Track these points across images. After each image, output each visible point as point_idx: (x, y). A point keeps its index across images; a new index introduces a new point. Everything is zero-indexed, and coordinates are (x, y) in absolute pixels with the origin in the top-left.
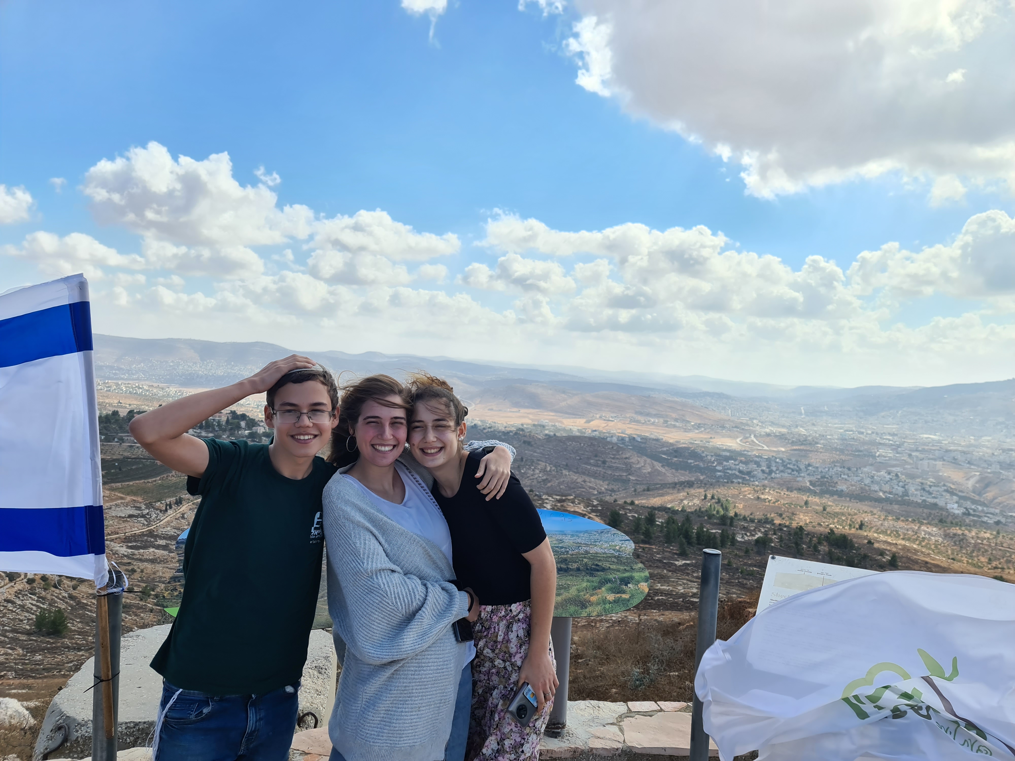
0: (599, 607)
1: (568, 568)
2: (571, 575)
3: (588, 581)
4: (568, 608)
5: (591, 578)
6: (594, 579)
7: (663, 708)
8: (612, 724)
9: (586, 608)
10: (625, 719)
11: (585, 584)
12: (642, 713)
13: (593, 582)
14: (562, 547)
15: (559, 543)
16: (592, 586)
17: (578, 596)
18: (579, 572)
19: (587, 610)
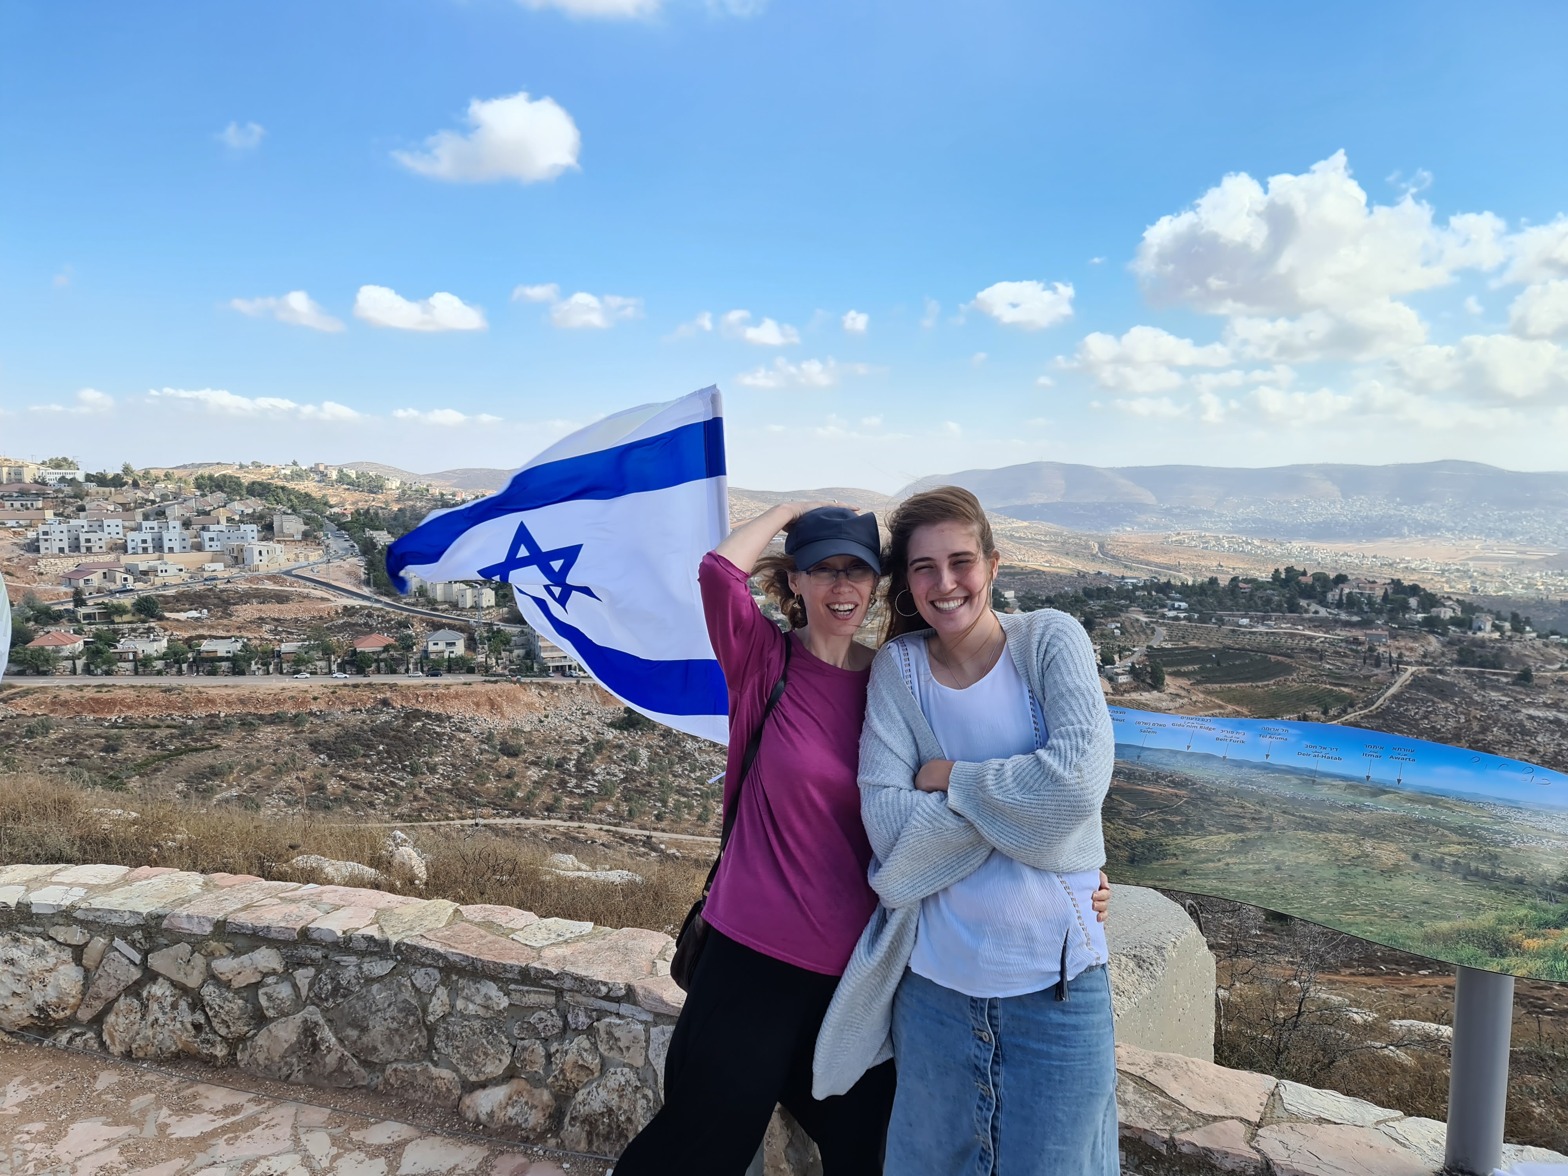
0: (1539, 963)
1: (1494, 873)
2: (1497, 888)
3: (1534, 907)
4: (1459, 947)
5: (1544, 902)
6: (1553, 906)
9: (1503, 956)
11: (1521, 912)
13: (1545, 911)
14: (1498, 832)
15: (1496, 823)
16: (1541, 918)
17: (1494, 931)
18: (1520, 886)
19: (1506, 962)
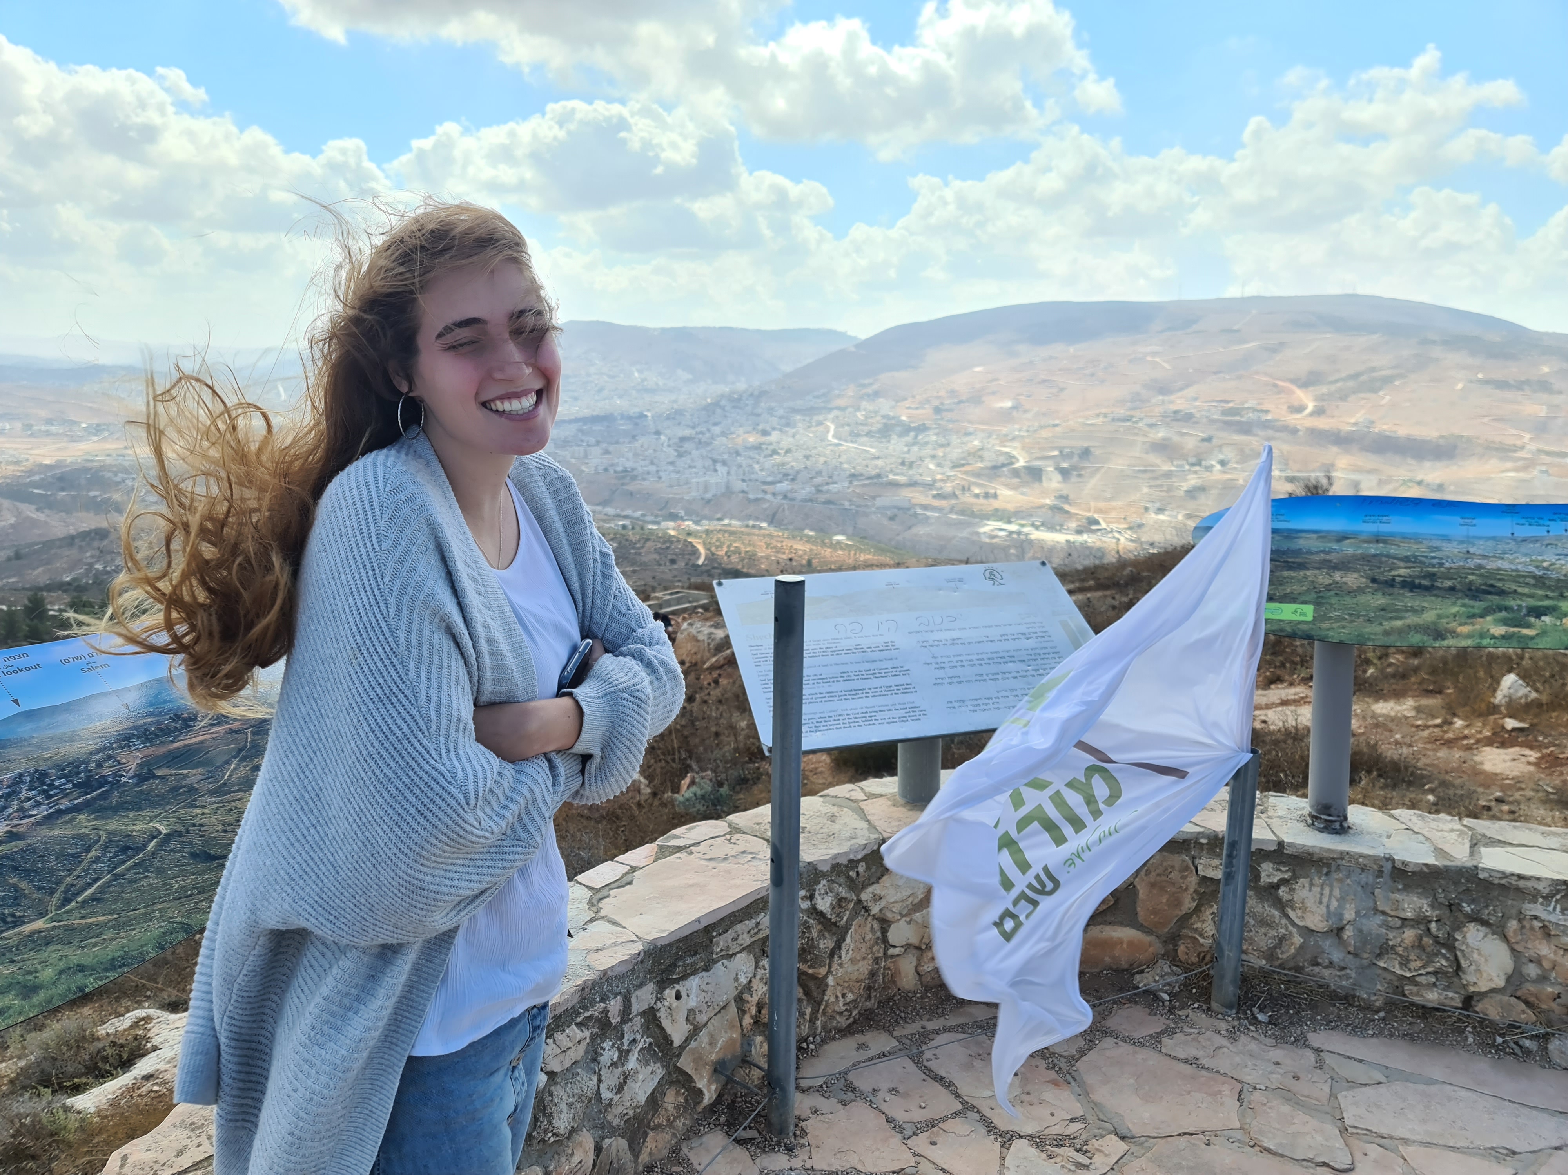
7: (633, 864)
8: (592, 920)
10: (600, 905)
12: (615, 885)
